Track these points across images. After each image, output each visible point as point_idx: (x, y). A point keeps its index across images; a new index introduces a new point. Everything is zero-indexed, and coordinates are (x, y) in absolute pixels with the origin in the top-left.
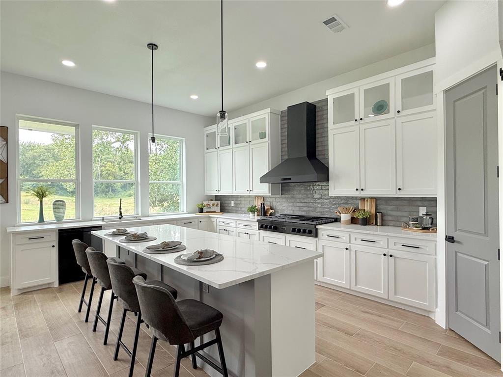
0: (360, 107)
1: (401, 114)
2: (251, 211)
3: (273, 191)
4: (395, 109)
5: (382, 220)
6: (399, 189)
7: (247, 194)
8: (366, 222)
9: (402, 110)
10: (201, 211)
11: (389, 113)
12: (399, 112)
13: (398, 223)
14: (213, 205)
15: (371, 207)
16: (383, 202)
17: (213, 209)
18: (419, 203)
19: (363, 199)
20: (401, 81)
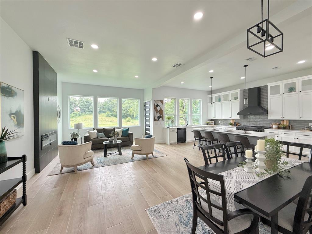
0: (283, 89)
1: (301, 92)
2: (230, 125)
3: (241, 117)
4: (299, 91)
5: (292, 128)
6: (301, 117)
7: (229, 118)
8: (285, 128)
9: (302, 91)
10: (208, 124)
11: (296, 91)
12: (300, 91)
13: (299, 129)
14: (211, 122)
15: (287, 123)
16: (293, 121)
17: (211, 124)
18: (310, 122)
19: (283, 120)
20: (301, 81)
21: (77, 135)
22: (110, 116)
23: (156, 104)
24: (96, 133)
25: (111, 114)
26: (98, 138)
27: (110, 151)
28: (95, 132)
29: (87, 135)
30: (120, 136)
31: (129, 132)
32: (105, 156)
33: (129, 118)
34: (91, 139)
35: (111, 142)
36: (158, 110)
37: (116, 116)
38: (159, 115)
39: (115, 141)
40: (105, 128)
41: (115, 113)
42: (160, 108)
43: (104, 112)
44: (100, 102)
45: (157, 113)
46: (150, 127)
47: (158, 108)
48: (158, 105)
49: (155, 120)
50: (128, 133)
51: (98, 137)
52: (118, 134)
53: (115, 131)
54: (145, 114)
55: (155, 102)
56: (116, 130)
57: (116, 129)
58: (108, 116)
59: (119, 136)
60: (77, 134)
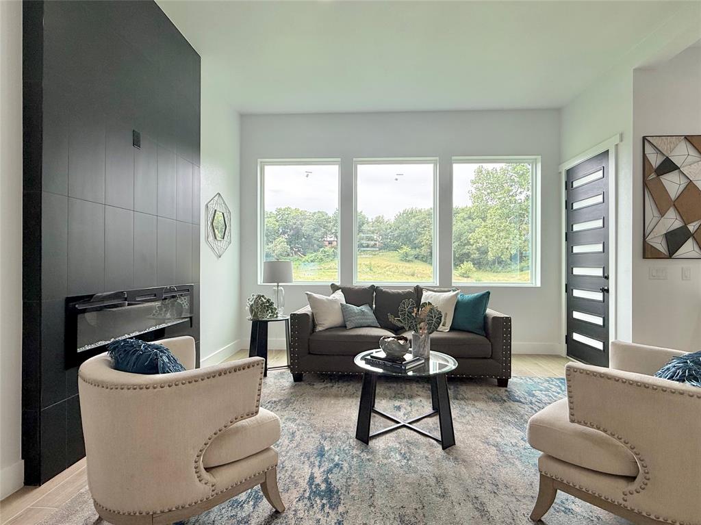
21: (268, 306)
22: (410, 258)
23: (655, 160)
24: (338, 307)
25: (413, 252)
26: (343, 327)
27: (395, 397)
28: (334, 301)
29: (307, 309)
30: (444, 331)
31: (491, 312)
32: (363, 435)
33: (468, 265)
34: (319, 328)
35: (394, 360)
36: (673, 195)
37: (427, 259)
38: (678, 224)
39: (418, 356)
40: (376, 285)
41: (424, 251)
42: (684, 182)
43: (396, 248)
44: (386, 220)
45: (662, 214)
46: (605, 291)
47: (673, 184)
48: (668, 166)
49: (647, 252)
50: (486, 317)
51: (345, 321)
52: (435, 319)
53: (423, 301)
54: (569, 226)
55: (649, 150)
56: (426, 297)
57: (425, 294)
58: (405, 259)
59: (441, 328)
60: (272, 304)
